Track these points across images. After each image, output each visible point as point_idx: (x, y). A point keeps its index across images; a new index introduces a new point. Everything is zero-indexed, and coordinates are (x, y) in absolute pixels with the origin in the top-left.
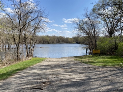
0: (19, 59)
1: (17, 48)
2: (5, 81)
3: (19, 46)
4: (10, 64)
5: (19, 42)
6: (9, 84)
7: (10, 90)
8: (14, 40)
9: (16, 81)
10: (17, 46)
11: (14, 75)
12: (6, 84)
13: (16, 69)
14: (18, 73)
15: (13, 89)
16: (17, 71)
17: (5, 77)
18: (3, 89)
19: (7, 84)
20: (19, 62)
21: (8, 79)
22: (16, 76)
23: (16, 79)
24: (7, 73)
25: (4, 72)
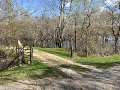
0: (117, 52)
1: (116, 41)
2: (105, 70)
3: (118, 38)
4: (107, 55)
5: (119, 34)
6: (110, 74)
7: (111, 79)
8: (113, 32)
9: (116, 74)
10: (116, 38)
11: (113, 67)
12: (106, 73)
13: (115, 61)
14: (117, 65)
15: (113, 80)
16: (116, 64)
17: (104, 67)
18: (104, 76)
19: (108, 73)
20: (117, 55)
21: (108, 69)
22: (116, 68)
23: (116, 72)
24: (106, 63)
25: (103, 62)
